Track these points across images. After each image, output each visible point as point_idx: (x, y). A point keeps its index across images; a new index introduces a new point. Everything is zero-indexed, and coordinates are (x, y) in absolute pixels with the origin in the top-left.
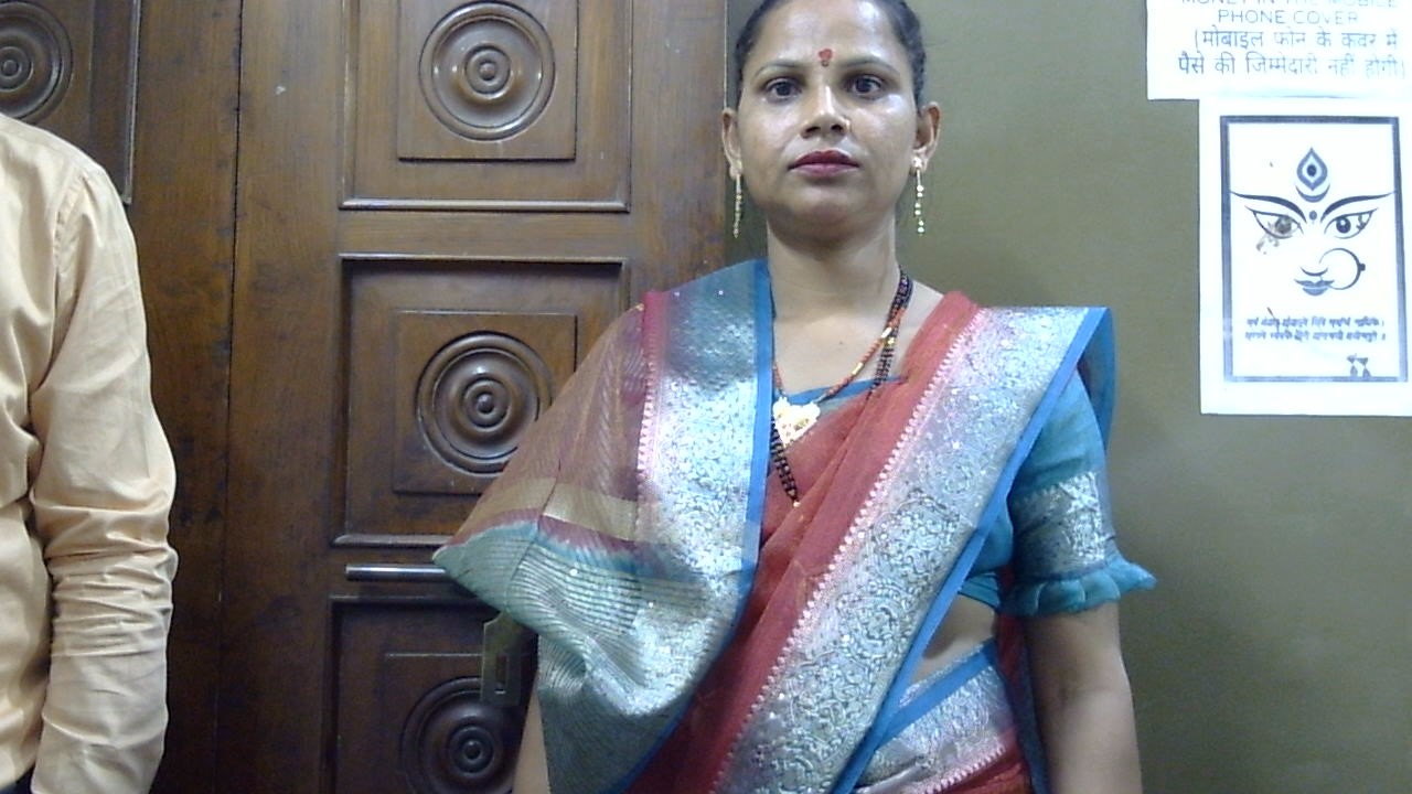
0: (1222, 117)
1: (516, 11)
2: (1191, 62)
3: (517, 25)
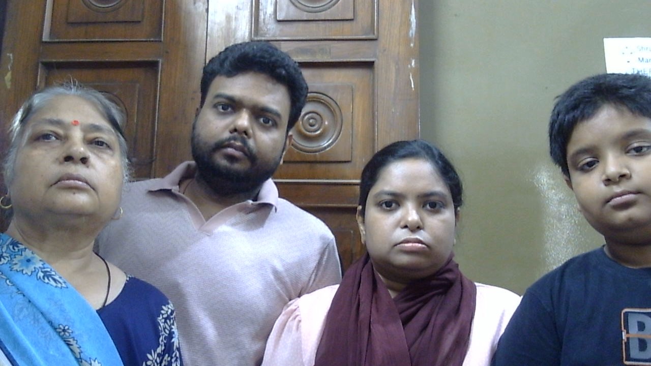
1: (324, 96)
3: (325, 103)
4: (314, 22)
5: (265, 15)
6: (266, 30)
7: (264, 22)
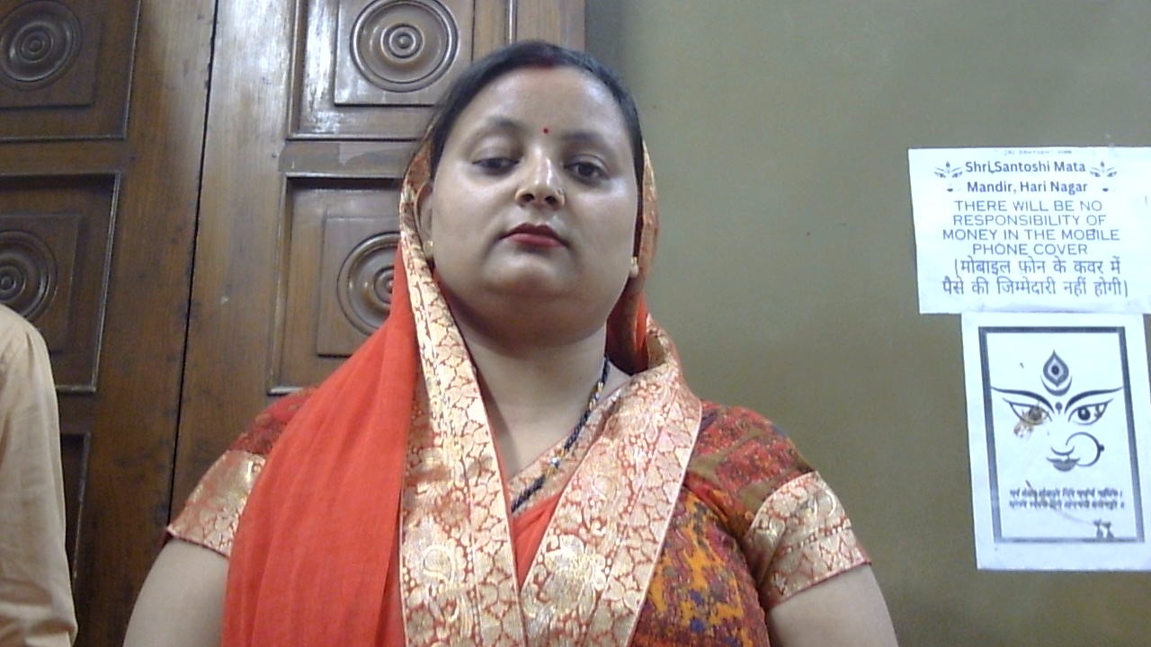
0: (980, 328)
2: (953, 285)
4: (399, 109)
5: (313, 94)
6: (314, 120)
7: (312, 107)
